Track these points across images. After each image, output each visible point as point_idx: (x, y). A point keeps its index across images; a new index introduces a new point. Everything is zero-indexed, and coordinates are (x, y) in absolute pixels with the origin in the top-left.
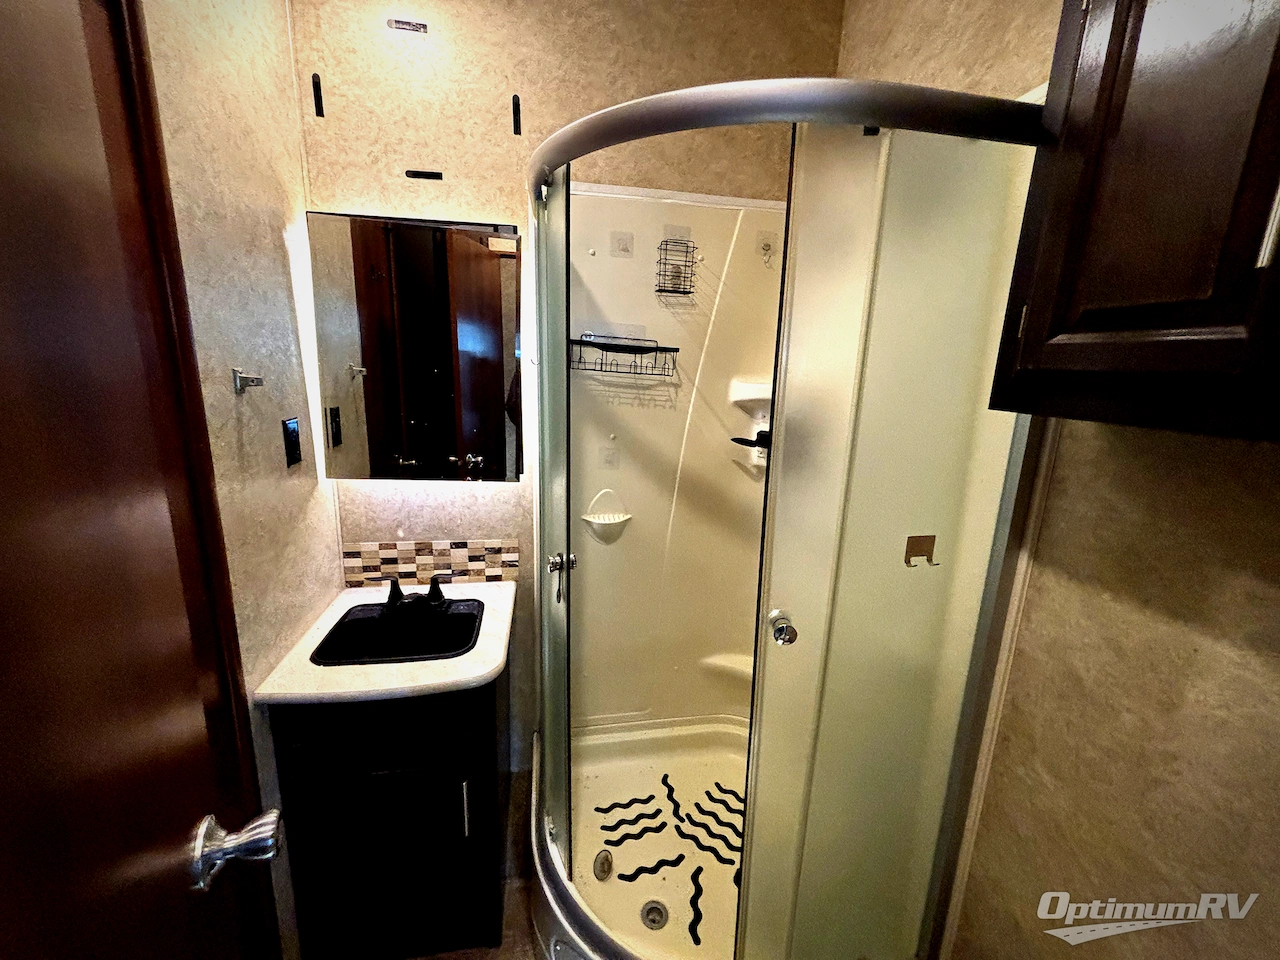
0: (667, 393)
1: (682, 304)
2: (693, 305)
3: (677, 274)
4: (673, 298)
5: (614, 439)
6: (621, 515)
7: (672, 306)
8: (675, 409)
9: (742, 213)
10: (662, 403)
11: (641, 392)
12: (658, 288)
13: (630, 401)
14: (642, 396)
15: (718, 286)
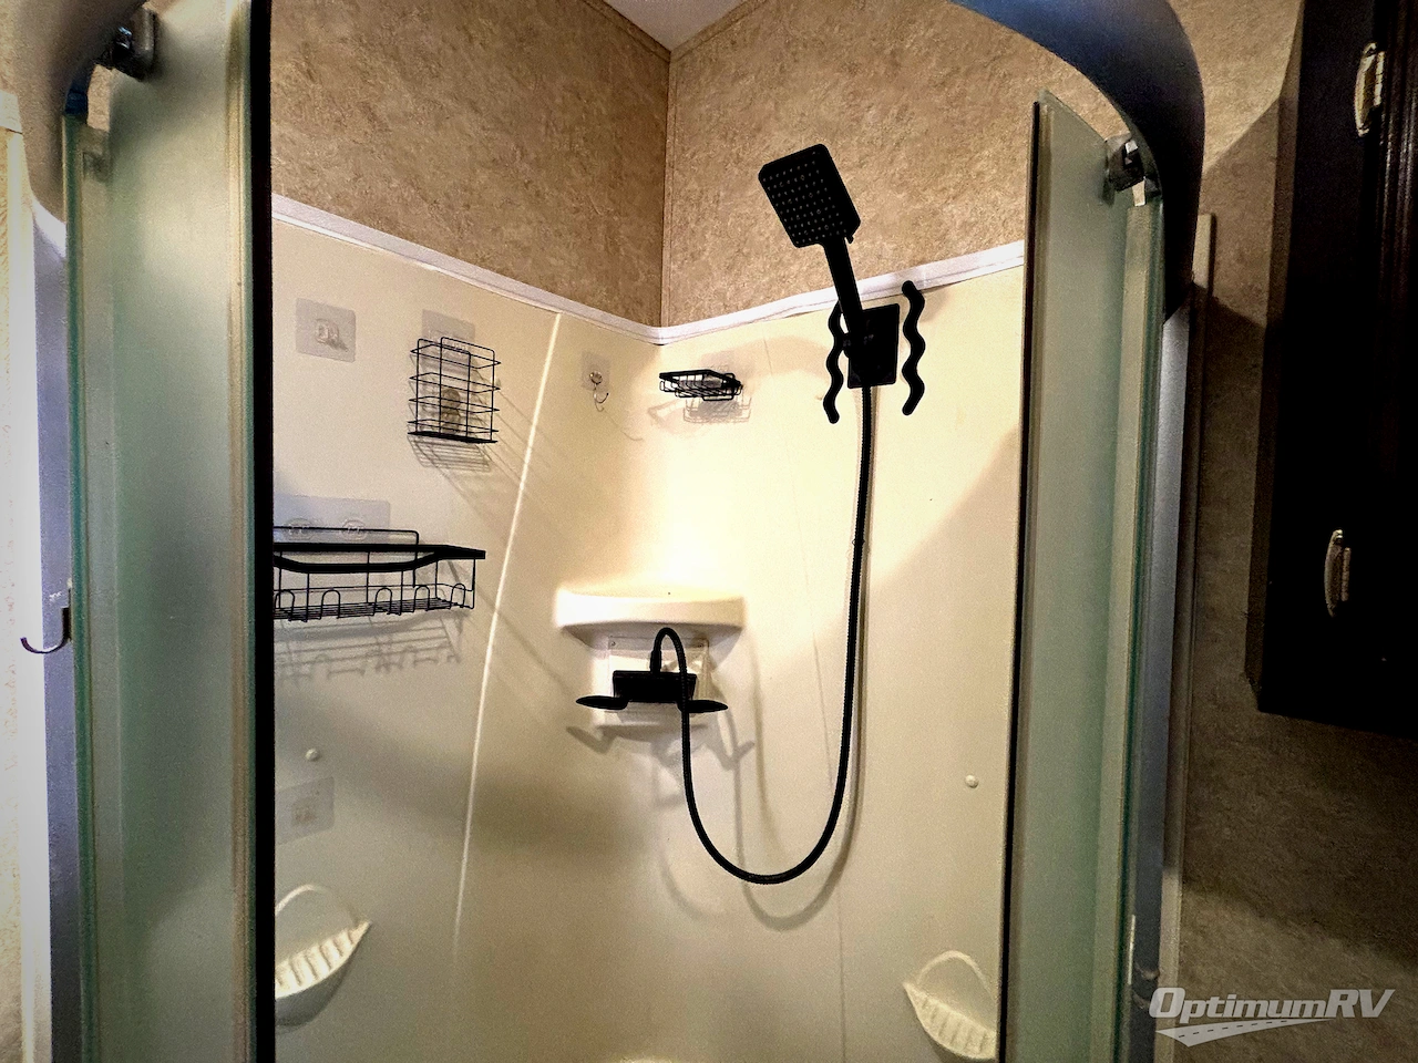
0: (441, 632)
1: (463, 461)
2: (485, 463)
3: (449, 404)
4: (445, 449)
5: (316, 759)
6: (343, 937)
7: (446, 462)
8: (458, 661)
9: (558, 317)
10: (433, 654)
11: (382, 639)
12: (413, 429)
13: (358, 664)
14: (385, 649)
15: (528, 432)
